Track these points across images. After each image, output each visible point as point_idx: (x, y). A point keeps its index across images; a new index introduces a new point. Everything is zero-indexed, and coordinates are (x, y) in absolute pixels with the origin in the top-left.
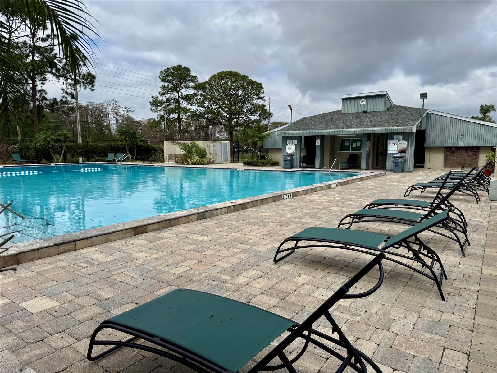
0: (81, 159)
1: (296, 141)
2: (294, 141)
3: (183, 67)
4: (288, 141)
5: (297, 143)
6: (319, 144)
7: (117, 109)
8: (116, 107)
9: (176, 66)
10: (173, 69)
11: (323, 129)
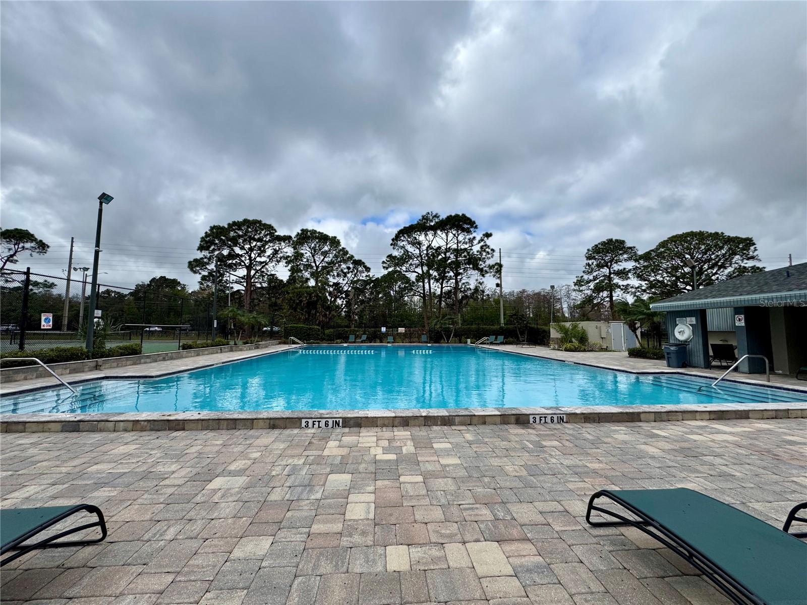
0: (469, 341)
1: (694, 319)
2: (688, 319)
3: (614, 239)
4: (677, 319)
5: (694, 323)
6: (743, 324)
7: (570, 292)
8: (568, 291)
9: (605, 240)
10: (602, 244)
11: (741, 295)
